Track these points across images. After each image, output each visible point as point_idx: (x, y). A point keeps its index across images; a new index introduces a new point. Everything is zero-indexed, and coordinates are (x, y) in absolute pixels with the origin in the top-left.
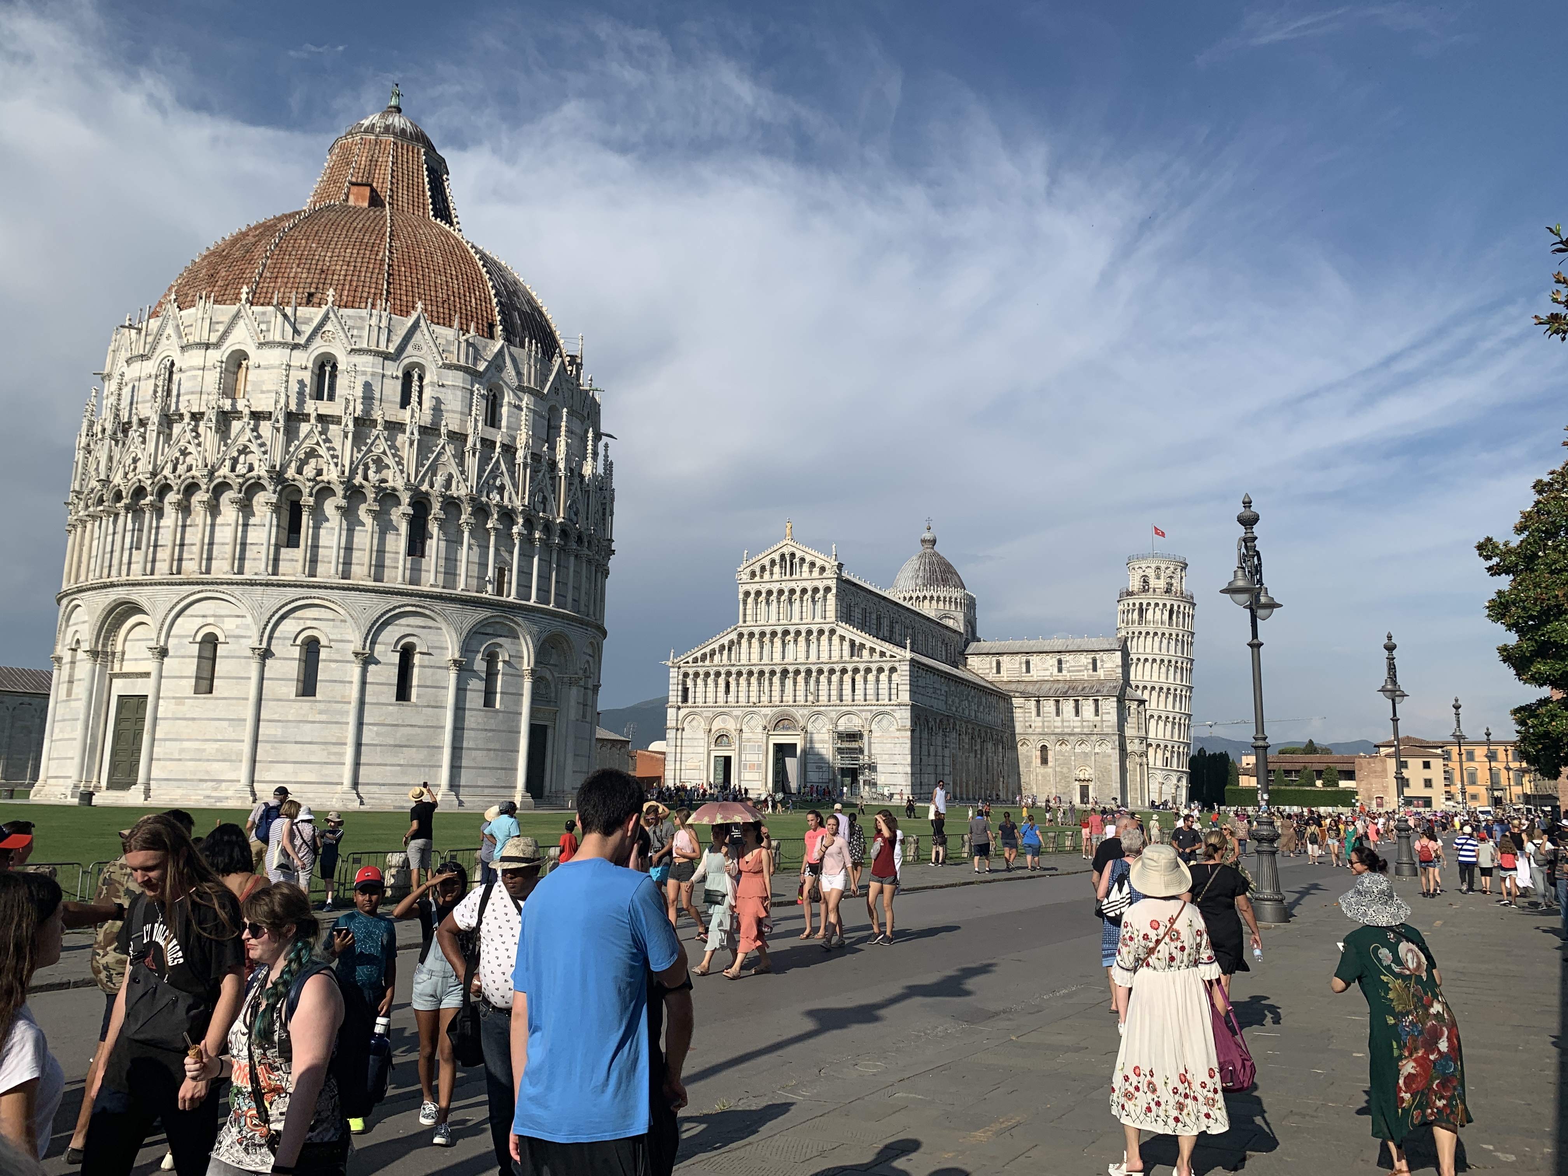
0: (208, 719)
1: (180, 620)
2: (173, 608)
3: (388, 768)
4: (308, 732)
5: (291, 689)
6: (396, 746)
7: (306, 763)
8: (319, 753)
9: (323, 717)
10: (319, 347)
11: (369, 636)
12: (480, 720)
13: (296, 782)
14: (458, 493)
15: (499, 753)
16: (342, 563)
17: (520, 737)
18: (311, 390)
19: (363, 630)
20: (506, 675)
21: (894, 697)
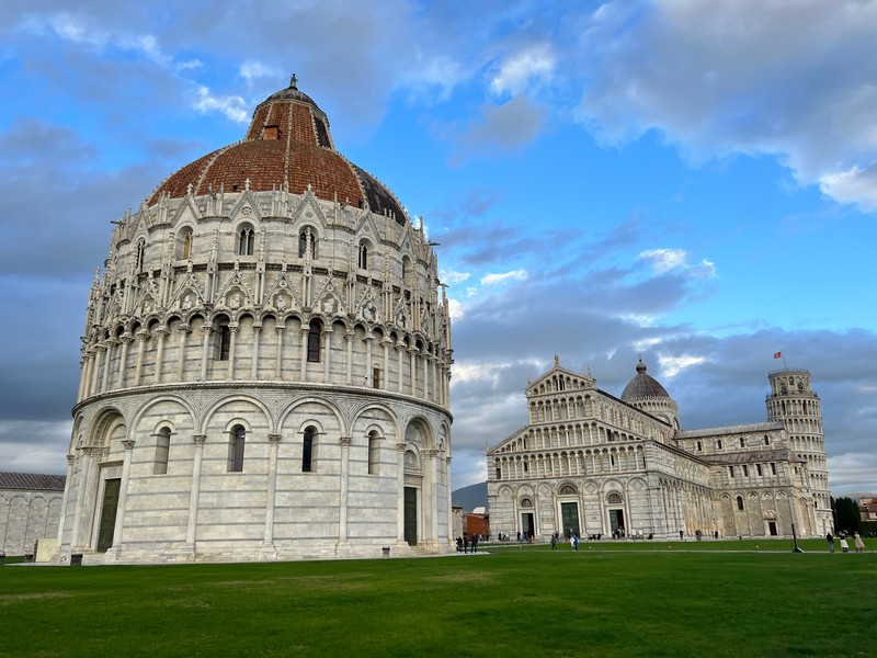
0: (163, 493)
1: (144, 420)
2: (138, 411)
4: (237, 499)
5: (223, 467)
6: (303, 507)
8: (244, 517)
9: (248, 487)
10: (240, 219)
11: (281, 422)
12: (366, 485)
13: (228, 540)
14: (342, 313)
15: (383, 510)
16: (260, 369)
17: (398, 497)
18: (234, 248)
19: (276, 418)
20: (384, 448)
21: (643, 467)
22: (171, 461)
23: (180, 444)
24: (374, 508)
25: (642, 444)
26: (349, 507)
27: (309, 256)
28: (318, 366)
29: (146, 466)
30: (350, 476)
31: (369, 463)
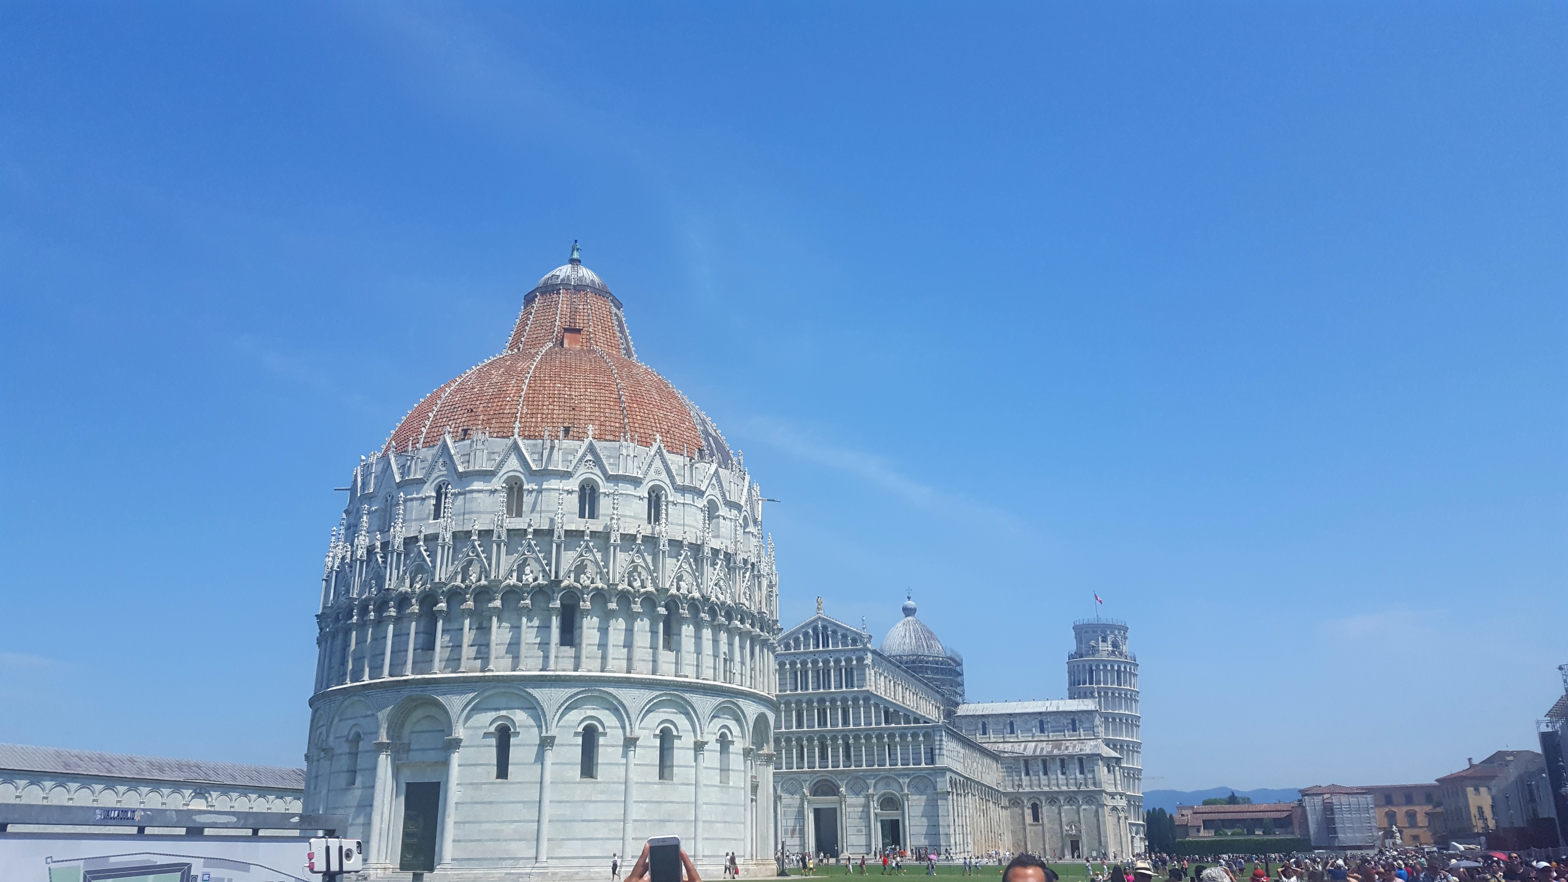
0: (504, 802)
1: (476, 714)
4: (592, 811)
5: (576, 772)
7: (592, 839)
8: (602, 831)
9: (603, 797)
10: (581, 475)
11: (638, 722)
12: (718, 796)
13: (583, 858)
14: (697, 595)
16: (613, 659)
17: (745, 810)
18: (577, 510)
19: (633, 717)
20: (733, 753)
21: (930, 761)
22: (513, 764)
23: (524, 745)
24: (725, 822)
25: (931, 731)
26: (704, 822)
27: (664, 525)
28: (671, 656)
29: (479, 769)
30: (704, 785)
31: (721, 770)
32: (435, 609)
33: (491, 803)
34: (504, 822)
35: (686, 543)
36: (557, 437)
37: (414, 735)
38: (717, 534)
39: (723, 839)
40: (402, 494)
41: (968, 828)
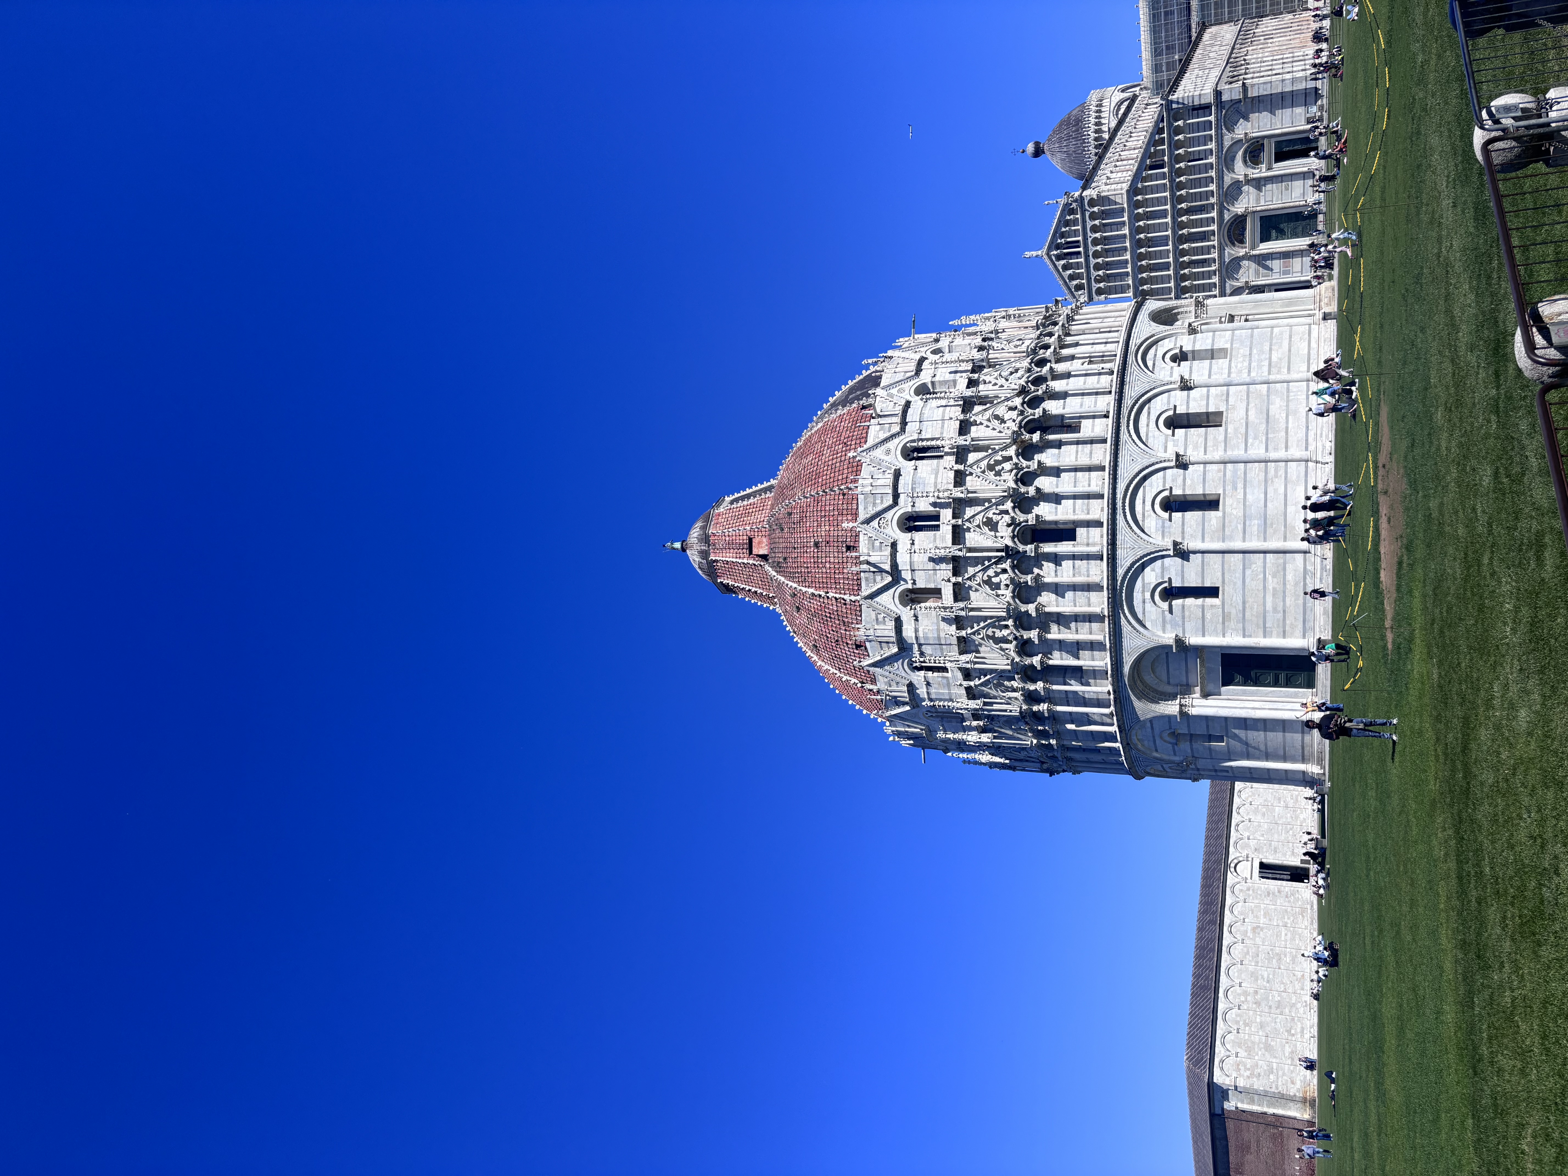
0: (1244, 589)
1: (1149, 623)
2: (1137, 630)
3: (1290, 425)
4: (1255, 496)
5: (1212, 516)
6: (1267, 422)
7: (1286, 496)
9: (1240, 485)
10: (894, 532)
11: (1157, 454)
12: (1241, 359)
14: (1018, 401)
15: (1274, 341)
16: (1089, 485)
17: (1257, 328)
18: (931, 534)
19: (1153, 460)
20: (1194, 346)
21: (1207, 111)
22: (1203, 582)
23: (1183, 572)
24: (1271, 350)
25: (1172, 113)
26: (1269, 373)
27: (943, 442)
28: (1086, 424)
29: (1208, 616)
30: (1229, 376)
31: (1212, 358)
32: (1039, 668)
33: (1244, 603)
34: (1265, 587)
35: (962, 417)
36: (857, 558)
37: (1171, 681)
38: (952, 383)
39: (1290, 350)
40: (924, 704)
41: (1285, 56)
